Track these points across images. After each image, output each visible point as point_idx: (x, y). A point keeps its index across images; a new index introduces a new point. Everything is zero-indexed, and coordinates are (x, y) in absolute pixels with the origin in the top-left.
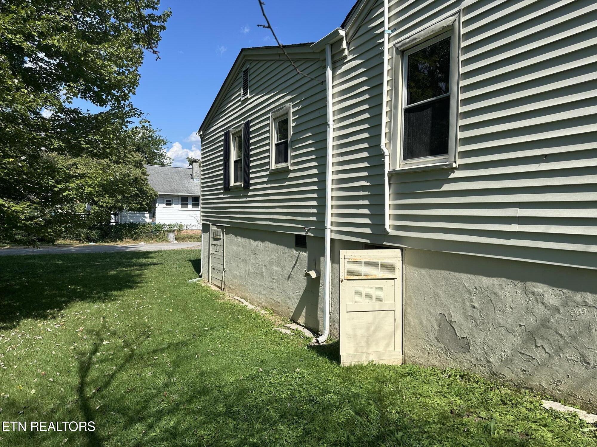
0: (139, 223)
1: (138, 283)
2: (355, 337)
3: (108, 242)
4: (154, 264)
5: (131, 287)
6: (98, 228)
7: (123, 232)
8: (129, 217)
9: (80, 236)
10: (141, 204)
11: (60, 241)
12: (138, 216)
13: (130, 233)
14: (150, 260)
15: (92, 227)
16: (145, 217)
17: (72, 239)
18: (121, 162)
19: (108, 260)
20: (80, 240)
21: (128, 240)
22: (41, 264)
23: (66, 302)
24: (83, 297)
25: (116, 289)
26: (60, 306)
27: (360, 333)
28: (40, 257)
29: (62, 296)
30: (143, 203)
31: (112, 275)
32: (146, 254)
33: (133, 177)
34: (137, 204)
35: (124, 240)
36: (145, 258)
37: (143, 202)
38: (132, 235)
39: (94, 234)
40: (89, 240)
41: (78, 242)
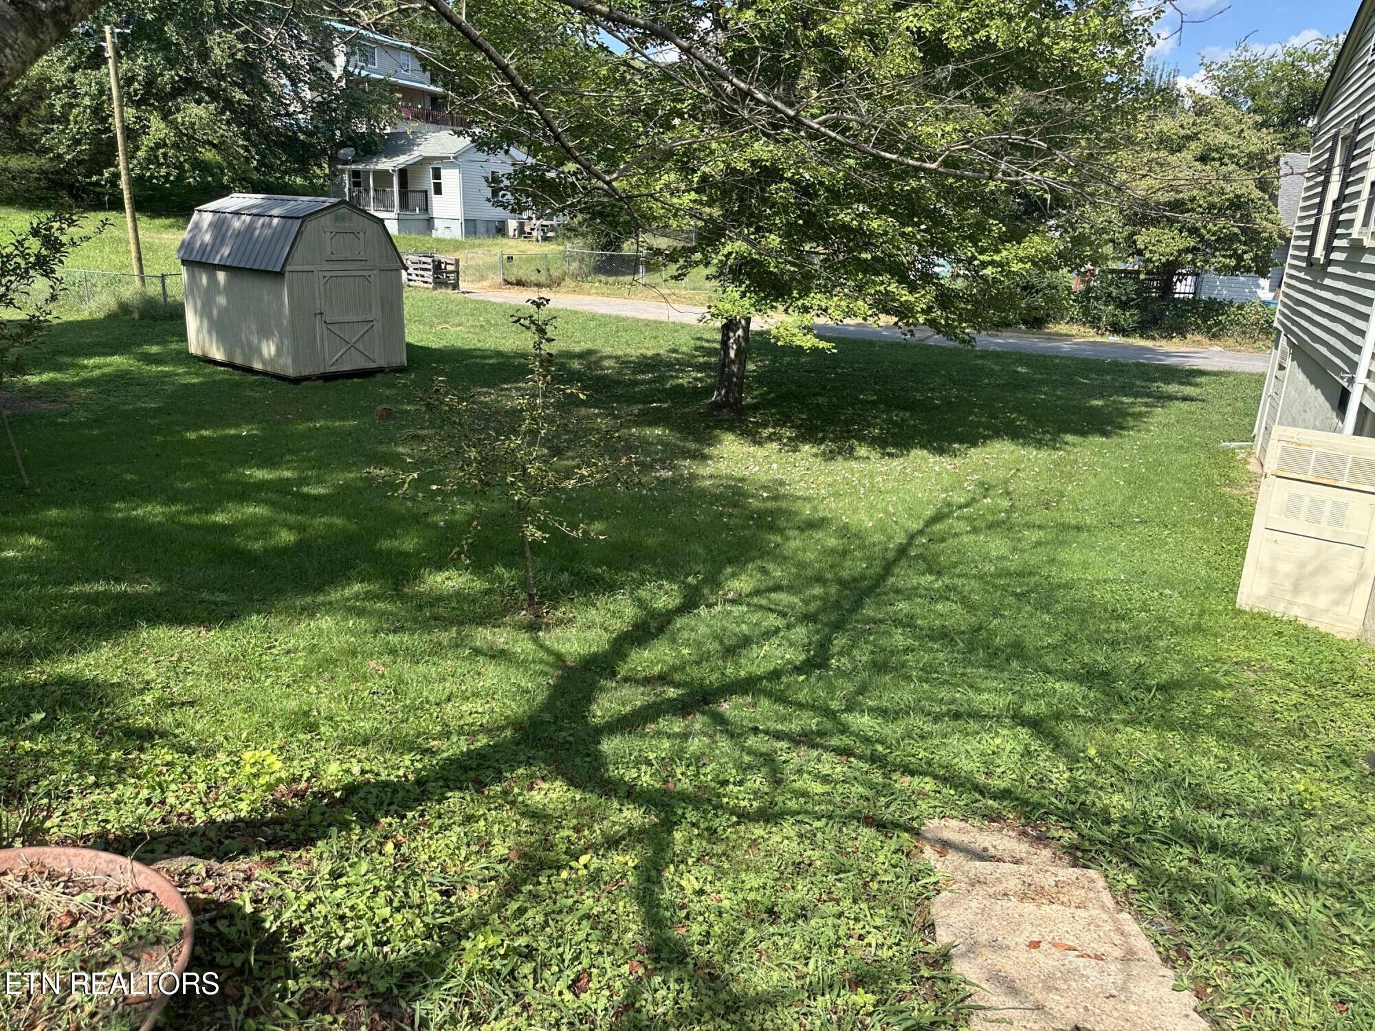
0: (1231, 302)
1: (1123, 428)
2: (1273, 572)
3: (1154, 338)
4: (1185, 399)
5: (1105, 434)
6: (1137, 306)
7: (1188, 318)
8: (1220, 287)
9: (1100, 319)
10: (1240, 258)
11: (1062, 328)
12: (1243, 283)
13: (1205, 322)
14: (1188, 390)
15: (1126, 303)
16: (1258, 286)
17: (1084, 324)
18: (1214, 159)
19: (1109, 378)
20: (1099, 328)
21: (1199, 338)
22: (992, 370)
23: (990, 437)
24: (1015, 434)
25: (1075, 432)
26: (972, 440)
27: (1285, 567)
28: (997, 356)
29: (986, 428)
30: (1245, 256)
31: (1091, 407)
32: (1188, 376)
33: (1232, 195)
34: (1230, 257)
35: (1189, 336)
36: (1182, 384)
37: (1245, 252)
38: (1209, 328)
39: (1128, 317)
40: (1116, 329)
41: (1092, 332)
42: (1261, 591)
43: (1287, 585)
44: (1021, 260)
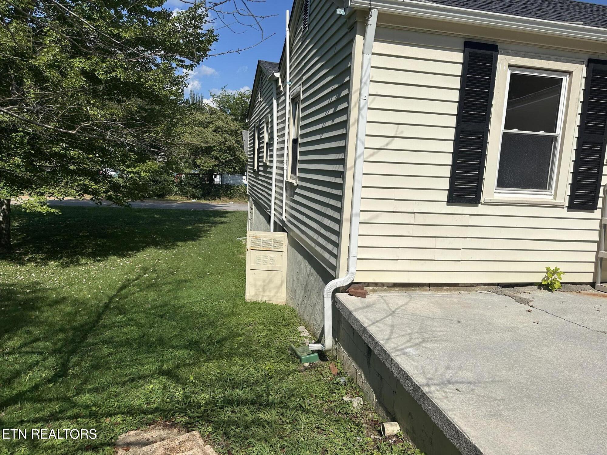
0: (234, 185)
1: (200, 237)
2: (255, 285)
3: (209, 200)
4: (222, 223)
5: (194, 240)
6: (201, 188)
7: (220, 191)
8: (230, 180)
9: (187, 193)
10: (234, 169)
11: (172, 197)
12: (237, 178)
13: (226, 193)
14: (224, 219)
15: (196, 187)
16: (243, 179)
17: (181, 195)
18: (219, 132)
19: (193, 217)
20: (187, 197)
21: (225, 199)
22: (143, 217)
23: (145, 247)
24: (156, 244)
25: (181, 241)
26: (137, 249)
27: (259, 283)
28: (145, 211)
29: (143, 243)
30: (236, 168)
31: (187, 229)
32: (223, 214)
33: (228, 145)
34: (231, 168)
35: (222, 198)
36: (221, 217)
37: (236, 167)
38: (228, 195)
39: (198, 192)
40: (194, 197)
41: (185, 198)
42: (253, 294)
43: (261, 290)
44: (144, 171)
